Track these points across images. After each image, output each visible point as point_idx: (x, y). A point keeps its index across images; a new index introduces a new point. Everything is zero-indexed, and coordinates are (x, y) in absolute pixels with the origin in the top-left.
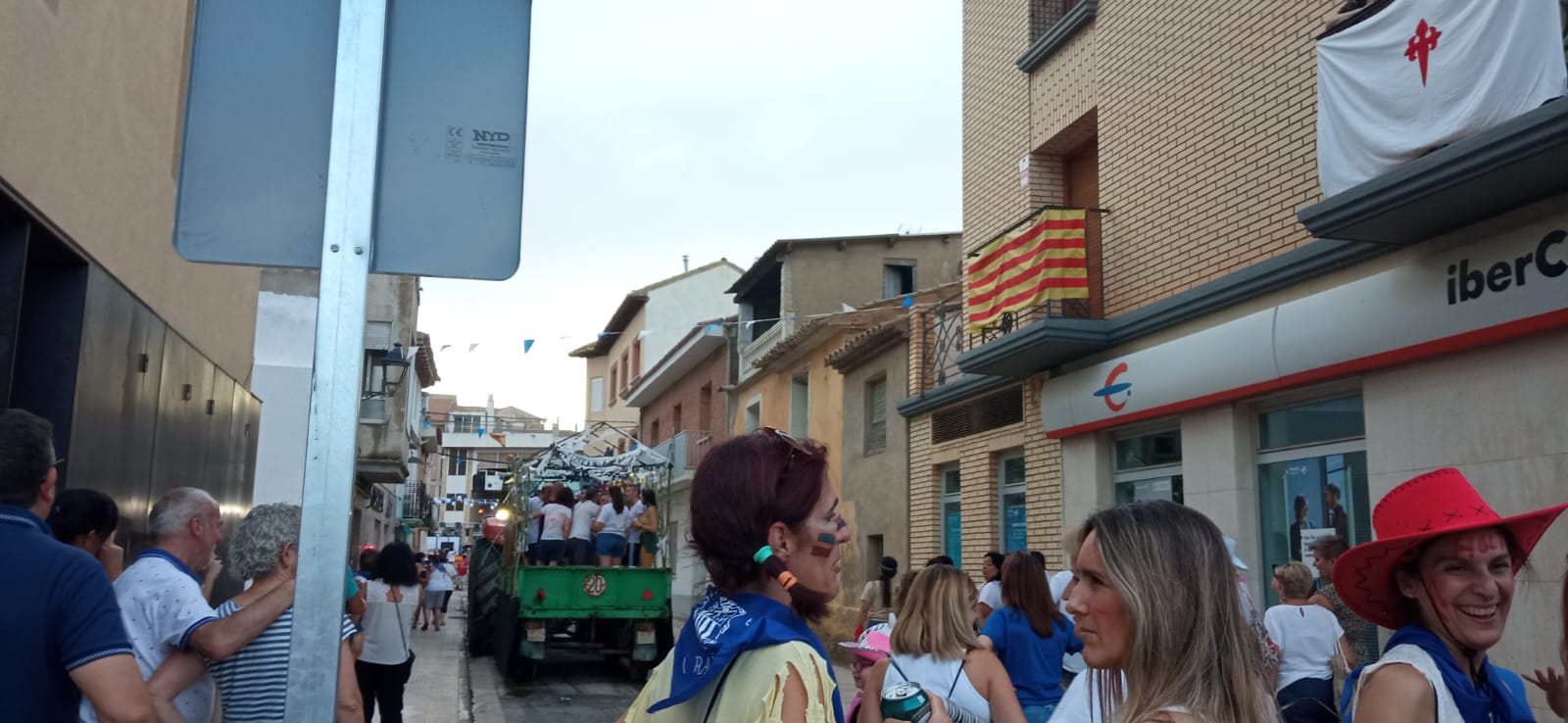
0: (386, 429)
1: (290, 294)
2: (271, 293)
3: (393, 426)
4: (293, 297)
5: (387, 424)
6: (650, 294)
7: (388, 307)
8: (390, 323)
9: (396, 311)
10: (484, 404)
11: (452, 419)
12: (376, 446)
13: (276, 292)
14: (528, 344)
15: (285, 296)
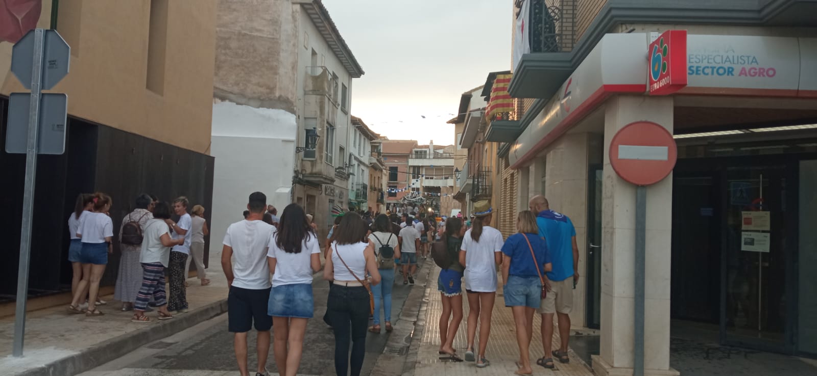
0: (316, 163)
1: (272, 108)
2: (265, 109)
3: (319, 161)
4: (274, 110)
5: (316, 160)
6: (473, 94)
7: (316, 111)
8: (316, 118)
9: (318, 113)
10: (428, 143)
11: (414, 152)
12: (312, 170)
13: (267, 108)
14: (424, 117)
15: (271, 109)
